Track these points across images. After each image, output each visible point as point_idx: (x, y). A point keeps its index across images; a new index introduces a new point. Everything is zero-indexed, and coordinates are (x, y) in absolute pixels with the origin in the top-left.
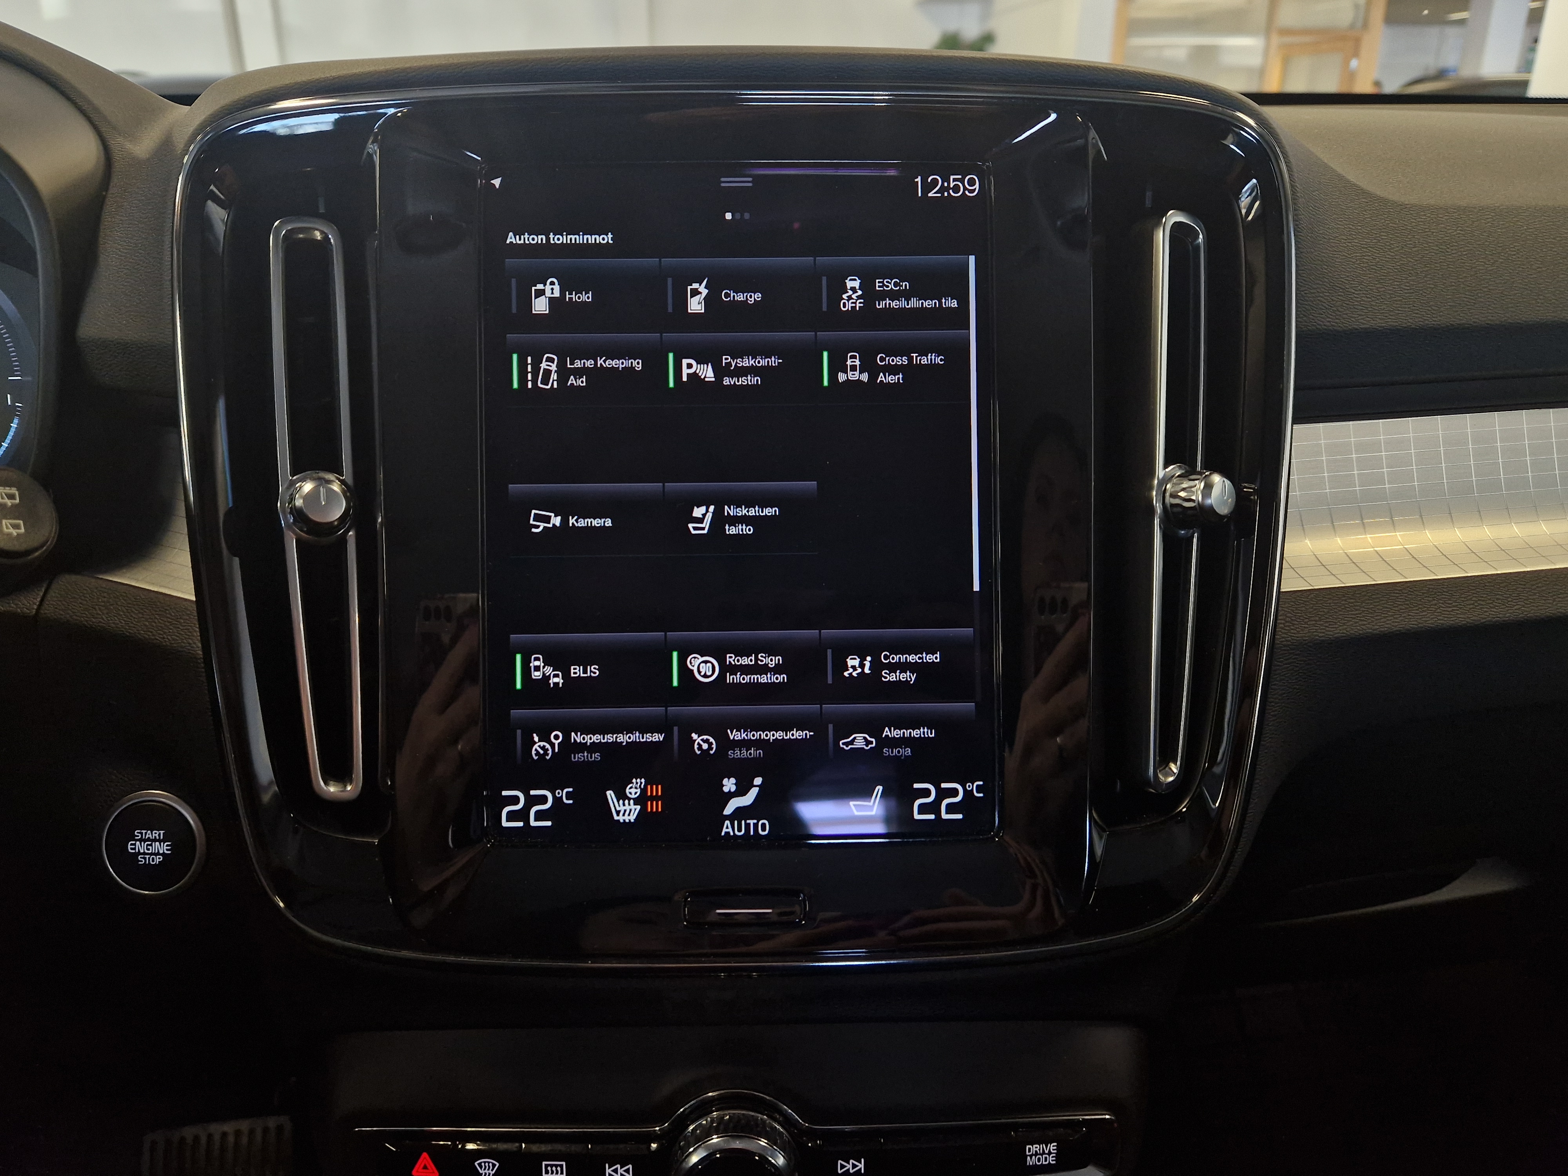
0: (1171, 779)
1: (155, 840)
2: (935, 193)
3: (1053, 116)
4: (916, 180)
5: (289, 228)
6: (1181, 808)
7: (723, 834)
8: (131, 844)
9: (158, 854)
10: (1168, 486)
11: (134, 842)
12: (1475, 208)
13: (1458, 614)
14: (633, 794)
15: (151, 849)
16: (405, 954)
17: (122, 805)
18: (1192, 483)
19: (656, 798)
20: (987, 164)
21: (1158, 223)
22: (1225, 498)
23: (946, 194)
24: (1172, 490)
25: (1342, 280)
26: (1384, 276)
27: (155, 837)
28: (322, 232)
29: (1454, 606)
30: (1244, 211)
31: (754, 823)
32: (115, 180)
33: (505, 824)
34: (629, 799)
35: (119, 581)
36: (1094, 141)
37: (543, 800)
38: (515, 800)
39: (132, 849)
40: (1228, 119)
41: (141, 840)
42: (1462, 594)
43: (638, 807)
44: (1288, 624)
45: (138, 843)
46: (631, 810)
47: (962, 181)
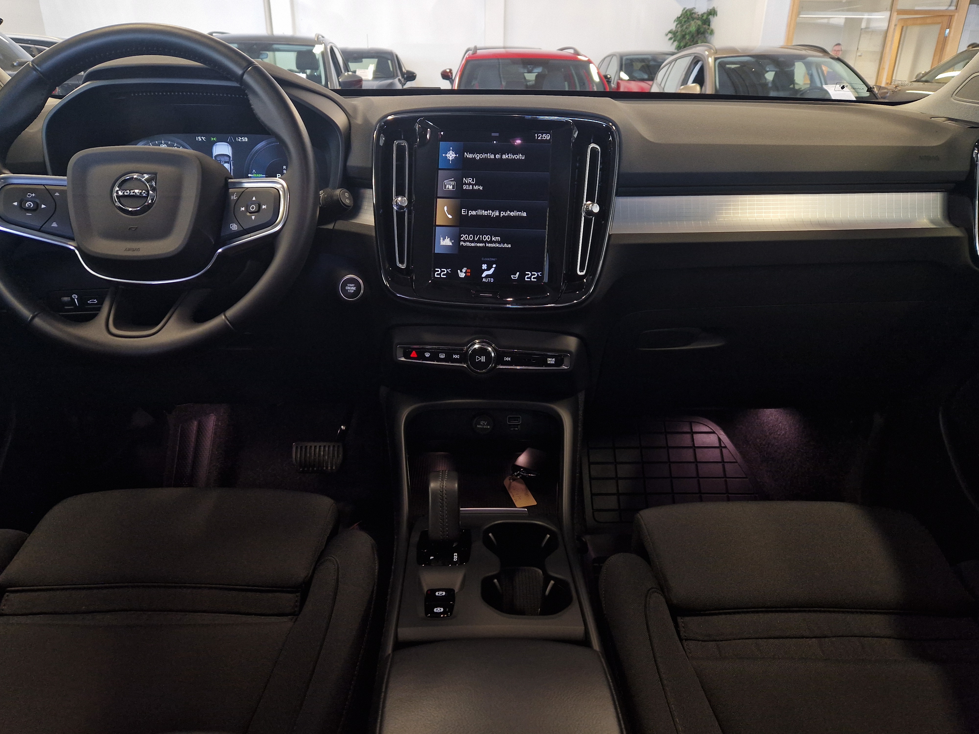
0: (583, 273)
1: (352, 287)
2: (540, 138)
4: (536, 135)
5: (397, 143)
6: (584, 280)
7: (483, 281)
8: (346, 288)
9: (353, 290)
10: (586, 206)
15: (351, 289)
19: (469, 272)
21: (588, 147)
22: (597, 209)
23: (542, 138)
28: (404, 144)
31: (490, 279)
34: (463, 272)
35: (351, 222)
37: (444, 271)
38: (439, 270)
41: (349, 286)
43: (465, 274)
47: (546, 136)
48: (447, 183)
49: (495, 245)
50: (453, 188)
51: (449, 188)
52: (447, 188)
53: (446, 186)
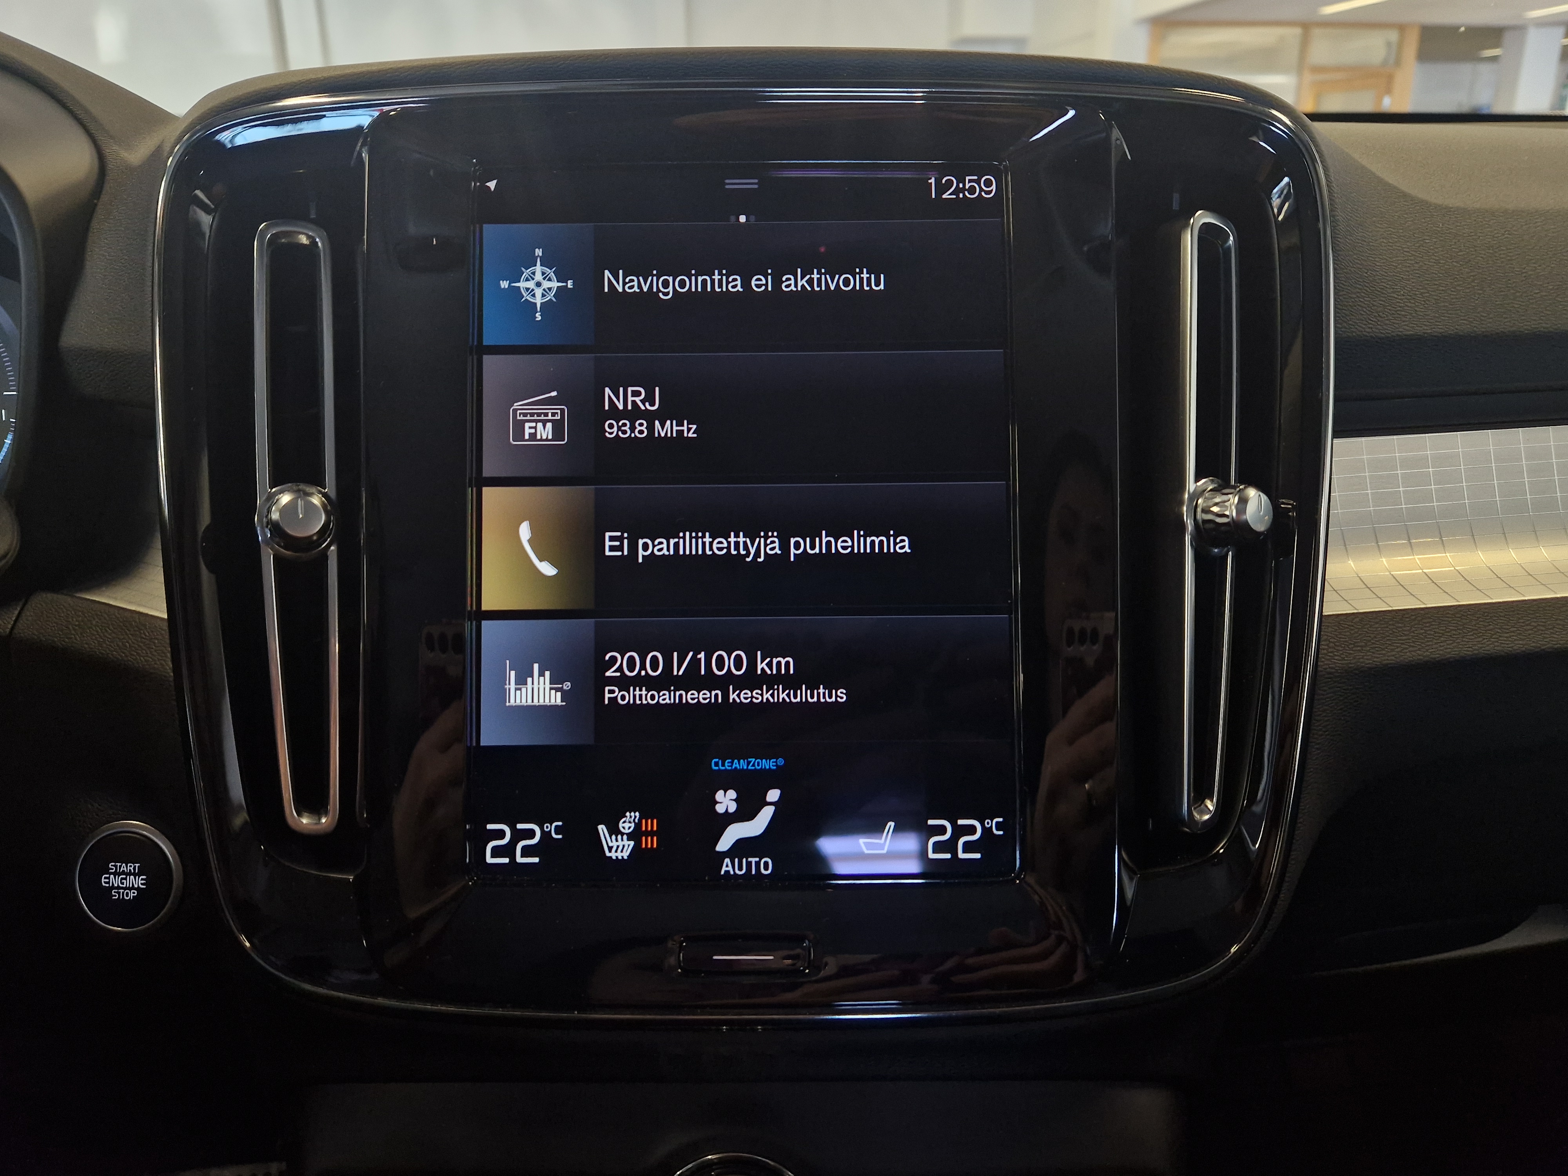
0: (1206, 817)
1: (130, 874)
2: (949, 195)
3: (1071, 113)
4: (930, 181)
5: (274, 232)
6: (1218, 849)
7: (722, 873)
8: (105, 878)
9: (133, 888)
10: (1200, 501)
11: (108, 876)
12: (1523, 212)
13: (1515, 640)
14: (627, 828)
15: (125, 883)
16: (380, 1001)
17: (98, 835)
18: (1225, 498)
19: (652, 833)
20: (1004, 163)
21: (1187, 225)
22: (1262, 513)
23: (961, 195)
24: (1205, 505)
25: (1383, 284)
26: (1428, 280)
27: (130, 870)
28: (309, 237)
29: (1511, 632)
30: (1276, 210)
31: (755, 862)
32: (107, 187)
33: (489, 860)
34: (622, 834)
35: (97, 599)
36: (1118, 142)
37: (531, 834)
38: (501, 834)
39: (105, 883)
40: (1259, 116)
41: (115, 874)
42: (1519, 619)
43: (632, 843)
44: (1330, 650)
45: (112, 876)
46: (624, 846)
47: (978, 182)
48: (525, 415)
49: (772, 695)
50: (558, 432)
51: (539, 437)
52: (527, 437)
53: (519, 426)
